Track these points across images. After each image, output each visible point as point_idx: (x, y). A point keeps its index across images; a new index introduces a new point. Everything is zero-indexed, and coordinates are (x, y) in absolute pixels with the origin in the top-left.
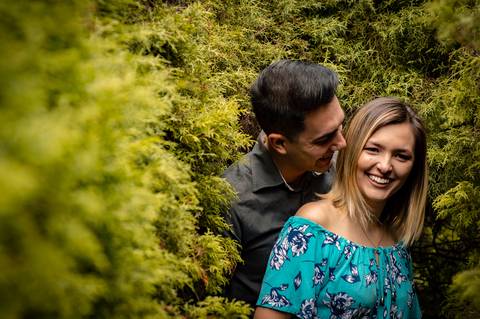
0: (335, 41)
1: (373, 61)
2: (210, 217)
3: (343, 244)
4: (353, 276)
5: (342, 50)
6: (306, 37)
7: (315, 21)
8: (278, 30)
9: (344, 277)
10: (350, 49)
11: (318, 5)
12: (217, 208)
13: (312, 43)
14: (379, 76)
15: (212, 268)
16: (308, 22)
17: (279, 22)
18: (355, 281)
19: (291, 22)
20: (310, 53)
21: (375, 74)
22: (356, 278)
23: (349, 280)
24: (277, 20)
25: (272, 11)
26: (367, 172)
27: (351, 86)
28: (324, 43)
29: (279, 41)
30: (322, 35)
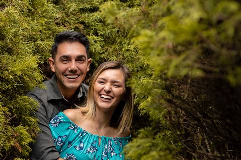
0: (98, 24)
1: (117, 35)
2: (23, 117)
3: (79, 131)
4: (80, 147)
5: (101, 29)
6: (83, 23)
7: (87, 15)
8: (67, 19)
9: (75, 147)
10: (106, 28)
11: (88, 6)
12: (28, 112)
13: (85, 25)
14: (121, 42)
15: (23, 143)
16: (83, 15)
17: (67, 15)
18: (80, 150)
19: (75, 15)
20: (85, 31)
21: (118, 41)
22: (81, 149)
23: (77, 149)
24: (67, 14)
25: (64, 9)
26: (99, 93)
27: (107, 47)
28: (92, 26)
29: (67, 24)
30: (90, 21)
